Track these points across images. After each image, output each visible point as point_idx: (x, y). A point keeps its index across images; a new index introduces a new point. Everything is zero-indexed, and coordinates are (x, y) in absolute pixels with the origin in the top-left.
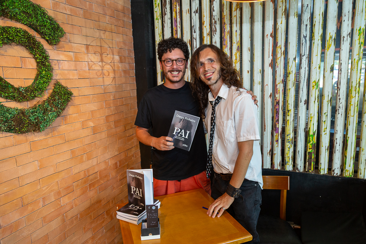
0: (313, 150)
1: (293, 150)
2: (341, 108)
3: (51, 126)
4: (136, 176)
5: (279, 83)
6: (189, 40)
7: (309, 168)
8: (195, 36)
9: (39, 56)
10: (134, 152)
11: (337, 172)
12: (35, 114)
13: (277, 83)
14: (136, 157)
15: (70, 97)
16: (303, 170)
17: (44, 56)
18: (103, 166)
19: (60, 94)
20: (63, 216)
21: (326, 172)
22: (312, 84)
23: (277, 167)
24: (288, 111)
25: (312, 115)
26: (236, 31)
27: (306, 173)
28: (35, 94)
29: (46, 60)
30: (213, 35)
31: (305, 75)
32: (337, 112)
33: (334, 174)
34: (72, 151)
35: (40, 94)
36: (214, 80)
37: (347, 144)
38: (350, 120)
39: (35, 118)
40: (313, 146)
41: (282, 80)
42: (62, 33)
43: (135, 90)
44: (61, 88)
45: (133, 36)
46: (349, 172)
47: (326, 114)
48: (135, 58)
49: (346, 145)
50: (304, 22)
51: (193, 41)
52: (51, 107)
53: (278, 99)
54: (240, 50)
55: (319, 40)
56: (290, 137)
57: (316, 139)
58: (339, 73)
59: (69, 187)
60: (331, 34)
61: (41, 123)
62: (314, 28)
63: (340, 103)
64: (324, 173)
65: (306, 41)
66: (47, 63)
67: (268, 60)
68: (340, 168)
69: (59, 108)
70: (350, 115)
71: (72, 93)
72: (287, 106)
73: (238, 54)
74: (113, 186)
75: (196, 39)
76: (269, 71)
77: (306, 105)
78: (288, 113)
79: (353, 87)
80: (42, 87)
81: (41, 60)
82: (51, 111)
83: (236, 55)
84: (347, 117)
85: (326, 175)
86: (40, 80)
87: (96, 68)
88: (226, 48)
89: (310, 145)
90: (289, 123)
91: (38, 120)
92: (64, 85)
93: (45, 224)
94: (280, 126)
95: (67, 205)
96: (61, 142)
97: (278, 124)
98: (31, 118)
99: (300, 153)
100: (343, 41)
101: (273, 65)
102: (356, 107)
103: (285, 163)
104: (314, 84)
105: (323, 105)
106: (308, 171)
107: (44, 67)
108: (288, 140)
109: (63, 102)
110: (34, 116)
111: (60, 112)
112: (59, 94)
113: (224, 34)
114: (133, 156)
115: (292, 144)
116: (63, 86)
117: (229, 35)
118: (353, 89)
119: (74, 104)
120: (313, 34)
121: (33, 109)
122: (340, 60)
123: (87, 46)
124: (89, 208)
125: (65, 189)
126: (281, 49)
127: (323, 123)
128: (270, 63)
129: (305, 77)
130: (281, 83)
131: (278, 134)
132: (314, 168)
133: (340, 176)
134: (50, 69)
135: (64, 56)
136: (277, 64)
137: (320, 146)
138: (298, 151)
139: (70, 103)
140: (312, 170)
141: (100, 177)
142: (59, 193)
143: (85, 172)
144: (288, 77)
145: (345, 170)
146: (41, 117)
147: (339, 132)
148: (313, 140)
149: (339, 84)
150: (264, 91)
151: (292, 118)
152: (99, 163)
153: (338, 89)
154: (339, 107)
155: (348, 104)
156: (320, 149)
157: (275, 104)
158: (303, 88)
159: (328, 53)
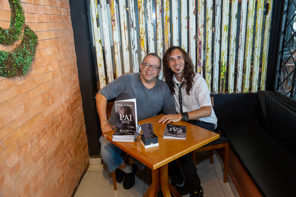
0: (225, 77)
1: (211, 79)
2: (242, 45)
5: (201, 27)
7: (222, 90)
11: (239, 90)
12: (19, 57)
13: (199, 27)
15: (37, 41)
16: (218, 92)
18: (61, 109)
20: (44, 156)
21: (233, 92)
24: (208, 49)
25: (224, 51)
27: (220, 94)
29: (19, 1)
31: (219, 21)
32: (240, 48)
33: (238, 92)
34: (42, 95)
36: (181, 70)
37: (246, 70)
38: (248, 53)
39: (19, 62)
40: (225, 74)
41: (203, 25)
43: (73, 36)
44: (31, 32)
46: (247, 89)
47: (233, 50)
48: (69, 3)
53: (200, 40)
56: (209, 69)
57: (226, 69)
59: (44, 129)
61: (23, 67)
63: (241, 41)
64: (231, 93)
67: (192, 8)
68: (241, 88)
70: (248, 49)
72: (207, 45)
73: (168, 2)
76: (193, 17)
77: (219, 44)
79: (249, 29)
80: (19, 30)
81: (16, 1)
83: (166, 3)
84: (246, 51)
85: (233, 94)
86: (17, 23)
87: (47, 12)
89: (223, 73)
90: (208, 58)
91: (21, 64)
93: (35, 164)
94: (202, 61)
96: (34, 86)
97: (201, 59)
98: (17, 61)
99: (216, 80)
101: (196, 12)
102: (251, 44)
104: (225, 28)
105: (231, 43)
107: (18, 9)
108: (208, 71)
109: (34, 46)
110: (18, 59)
111: (33, 56)
112: (31, 38)
114: (78, 100)
115: (210, 74)
118: (250, 31)
121: (16, 52)
122: (242, 10)
125: (42, 131)
127: (231, 56)
128: (194, 11)
129: (219, 23)
130: (202, 27)
131: (200, 67)
132: (225, 90)
133: (241, 93)
134: (22, 12)
136: (199, 12)
137: (229, 73)
138: (215, 79)
140: (224, 92)
142: (39, 135)
144: (207, 22)
145: (244, 88)
146: (22, 60)
147: (241, 62)
148: (224, 69)
149: (241, 27)
150: (190, 34)
151: (211, 54)
152: (59, 106)
153: (241, 31)
154: (241, 44)
155: (247, 42)
156: (229, 75)
157: (198, 44)
158: (218, 30)
159: (234, 4)
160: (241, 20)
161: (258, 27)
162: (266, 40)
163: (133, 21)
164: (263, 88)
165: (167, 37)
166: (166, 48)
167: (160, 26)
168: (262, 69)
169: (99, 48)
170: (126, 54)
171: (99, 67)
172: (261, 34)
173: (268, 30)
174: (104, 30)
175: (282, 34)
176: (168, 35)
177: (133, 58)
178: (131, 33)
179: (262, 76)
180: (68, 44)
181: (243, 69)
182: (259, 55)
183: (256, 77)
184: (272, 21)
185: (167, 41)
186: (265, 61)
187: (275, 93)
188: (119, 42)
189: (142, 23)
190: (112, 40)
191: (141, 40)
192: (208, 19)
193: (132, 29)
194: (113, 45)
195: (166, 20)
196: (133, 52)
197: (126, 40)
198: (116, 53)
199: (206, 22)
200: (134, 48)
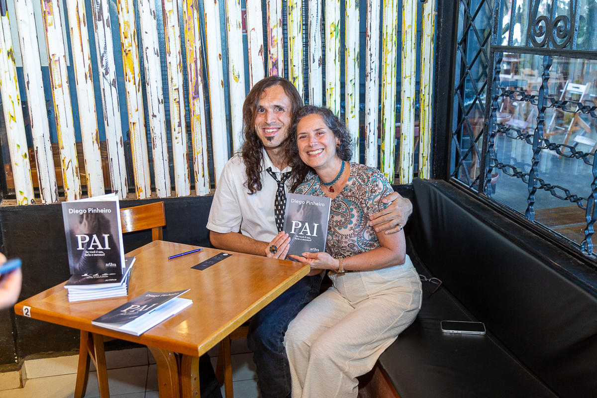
2: (373, 70)
5: (274, 26)
22: (329, 28)
24: (294, 79)
25: (333, 86)
31: (317, 13)
32: (369, 78)
37: (385, 129)
38: (387, 90)
41: (280, 20)
46: (389, 176)
47: (353, 82)
49: (382, 132)
53: (275, 57)
63: (372, 61)
70: (386, 82)
72: (292, 69)
77: (321, 68)
79: (388, 34)
84: (383, 85)
102: (393, 69)
104: (333, 29)
105: (348, 65)
118: (389, 39)
127: (349, 98)
129: (317, 16)
130: (278, 25)
144: (290, 14)
147: (372, 112)
149: (369, 29)
150: (249, 41)
153: (369, 38)
154: (371, 69)
155: (383, 63)
157: (270, 66)
158: (317, 35)
160: (368, 12)
161: (406, 28)
162: (427, 61)
163: (101, 4)
164: (426, 173)
165: (191, 49)
166: (191, 74)
167: (173, 20)
168: (420, 128)
169: (7, 70)
170: (85, 90)
171: (10, 121)
172: (413, 46)
173: (429, 39)
174: (20, 23)
175: (458, 47)
176: (195, 42)
177: (103, 99)
178: (96, 34)
179: (421, 144)
181: (379, 129)
182: (413, 96)
183: (407, 147)
184: (438, 17)
185: (192, 58)
186: (427, 109)
187: (451, 183)
188: (64, 56)
189: (125, 10)
190: (43, 50)
191: (124, 54)
192: (292, 7)
193: (100, 24)
194: (48, 65)
195: (189, 6)
196: (105, 84)
197: (82, 51)
198: (57, 87)
199: (288, 13)
200: (107, 73)
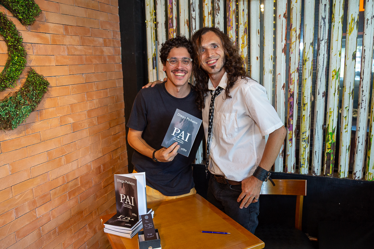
0: (332, 151)
1: (309, 151)
3: (24, 123)
4: (126, 181)
5: (293, 72)
6: (187, 19)
7: (327, 171)
8: (193, 16)
9: (11, 38)
10: (120, 153)
11: (359, 175)
12: (6, 108)
13: (291, 72)
14: (122, 159)
15: (46, 87)
16: (320, 173)
17: (17, 39)
18: (84, 171)
19: (35, 84)
20: (39, 230)
21: (346, 175)
22: (331, 73)
23: (291, 170)
24: (304, 105)
25: (332, 110)
26: (243, 10)
27: (324, 177)
28: (6, 83)
29: (19, 43)
30: (216, 14)
31: (323, 63)
32: (360, 106)
33: (355, 178)
34: (49, 153)
35: (11, 84)
36: (218, 68)
37: (371, 143)
39: (6, 113)
40: (332, 146)
41: (297, 68)
42: (37, 11)
43: (121, 79)
44: (36, 77)
45: (119, 14)
46: (372, 175)
47: (347, 109)
48: (121, 41)
49: (369, 143)
50: (323, 2)
51: (192, 21)
52: (25, 100)
53: (292, 90)
54: (247, 33)
55: (339, 22)
56: (306, 136)
57: (335, 138)
58: (363, 61)
59: (45, 196)
60: (353, 16)
61: (12, 119)
62: (333, 9)
63: (363, 95)
64: (344, 177)
65: (325, 23)
66: (20, 47)
67: (281, 45)
68: (363, 171)
69: (33, 101)
71: (48, 83)
72: (303, 99)
73: (245, 37)
74: (96, 194)
75: (195, 19)
76: (281, 57)
77: (324, 98)
78: (304, 107)
80: (14, 75)
81: (13, 43)
82: (24, 104)
83: (243, 38)
84: (371, 112)
85: (346, 179)
86: (12, 68)
87: (76, 52)
88: (231, 30)
89: (329, 144)
90: (304, 119)
91: (9, 116)
92: (40, 74)
93: (19, 239)
95: (43, 217)
96: (35, 142)
97: (293, 120)
98: (2, 113)
99: (317, 154)
100: (367, 24)
103: (299, 166)
104: (334, 73)
105: (344, 97)
106: (326, 174)
107: (16, 52)
108: (304, 138)
109: (38, 94)
110: (4, 110)
111: (35, 106)
112: (33, 84)
113: (229, 14)
114: (119, 159)
115: (308, 143)
116: (38, 74)
117: (235, 15)
119: (51, 96)
120: (333, 15)
121: (3, 102)
122: (364, 47)
123: (66, 26)
124: (69, 220)
125: (41, 198)
126: (296, 32)
127: (344, 118)
128: (283, 48)
129: (323, 66)
130: (296, 72)
131: (291, 132)
132: (333, 171)
133: (362, 180)
134: (23, 54)
135: (39, 39)
136: (291, 49)
137: (340, 145)
138: (315, 152)
139: (46, 95)
140: (331, 174)
141: (81, 182)
142: (34, 202)
143: (63, 177)
144: (304, 64)
145: (368, 173)
146: (13, 111)
147: (361, 129)
148: (332, 139)
149: (362, 73)
151: (309, 113)
152: (79, 167)
154: (363, 100)
156: (340, 149)
157: (289, 96)
158: (322, 77)
159: (350, 38)
160: (362, 62)
180: (109, 90)
181: (366, 141)
